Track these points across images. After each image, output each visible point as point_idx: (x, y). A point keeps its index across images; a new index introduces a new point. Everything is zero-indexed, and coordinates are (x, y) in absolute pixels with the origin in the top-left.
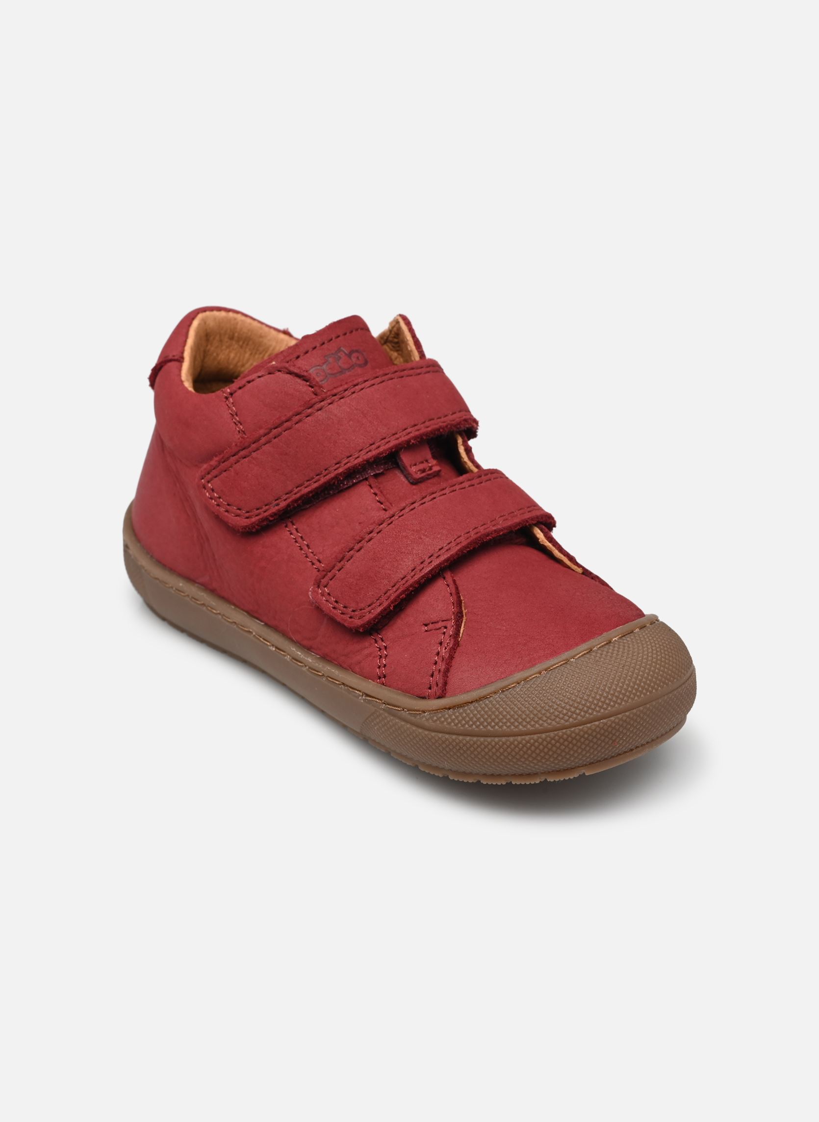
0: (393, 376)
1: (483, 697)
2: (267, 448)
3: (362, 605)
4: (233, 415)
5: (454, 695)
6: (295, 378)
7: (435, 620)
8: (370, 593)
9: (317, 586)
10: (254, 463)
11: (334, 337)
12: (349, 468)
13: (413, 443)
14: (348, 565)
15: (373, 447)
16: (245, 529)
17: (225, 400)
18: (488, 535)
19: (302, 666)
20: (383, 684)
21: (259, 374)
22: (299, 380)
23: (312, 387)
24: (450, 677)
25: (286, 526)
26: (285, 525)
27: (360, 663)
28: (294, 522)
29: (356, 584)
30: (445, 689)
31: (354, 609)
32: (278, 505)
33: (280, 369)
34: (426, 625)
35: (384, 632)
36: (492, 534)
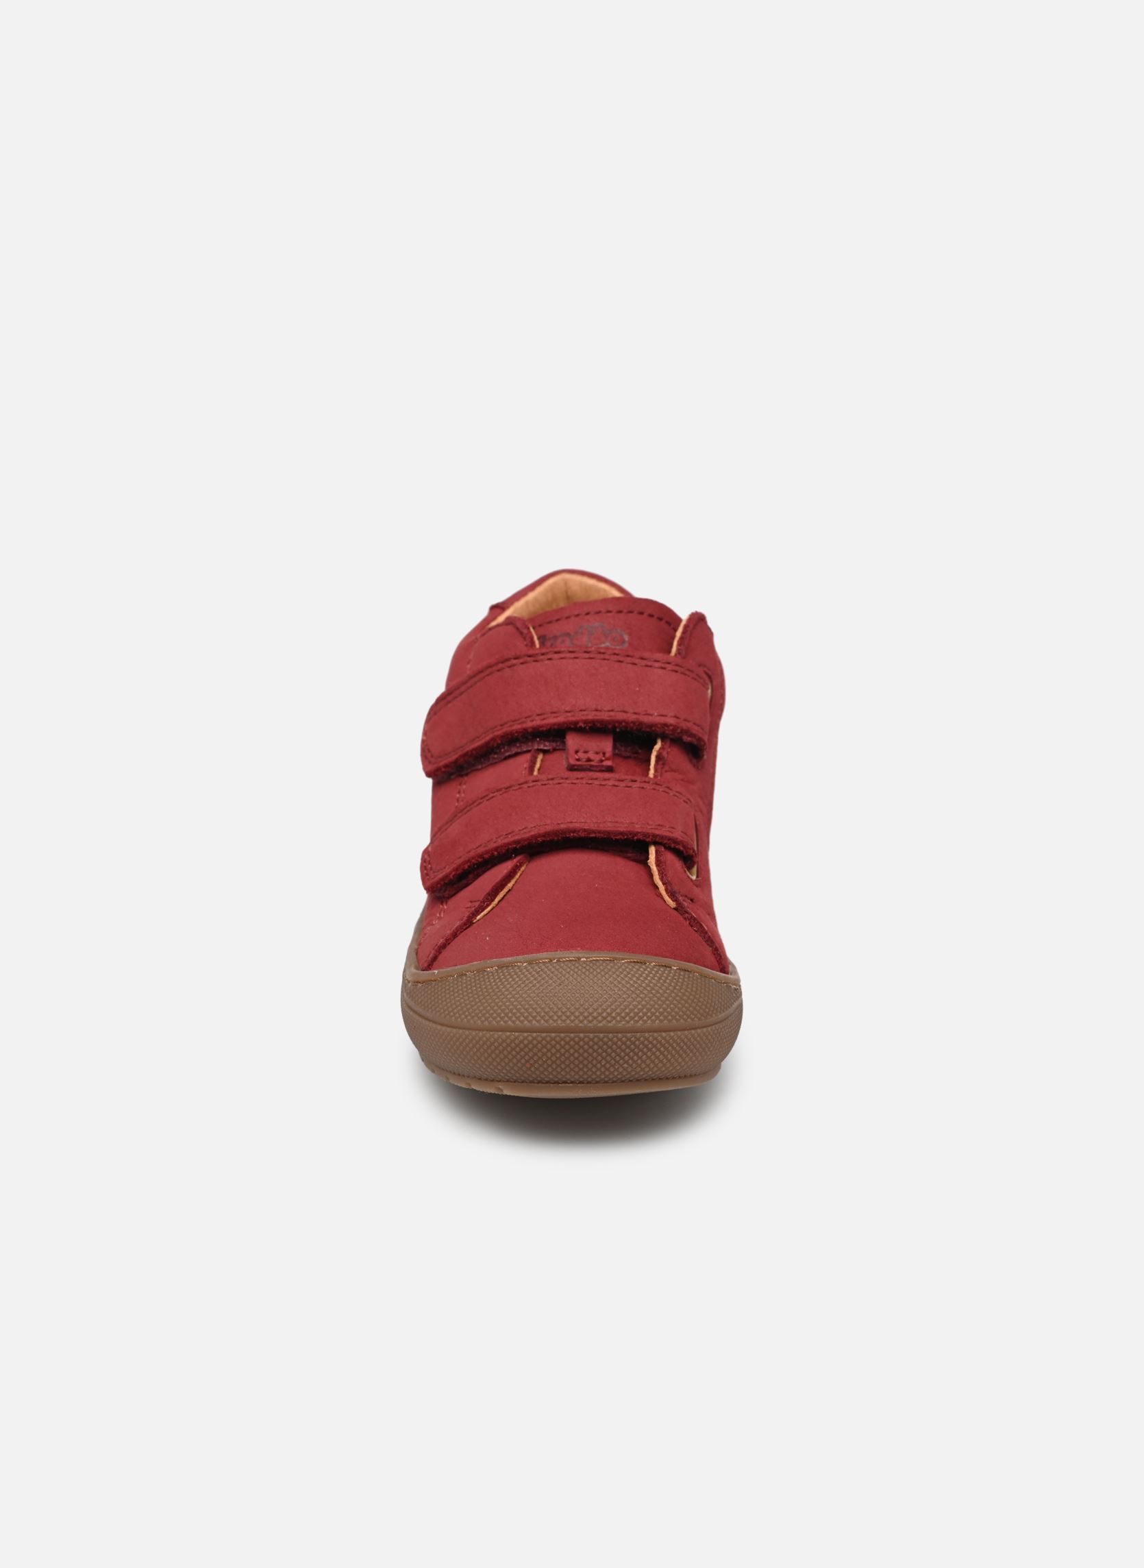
0: (637, 661)
11: (603, 610)
13: (581, 727)
15: (529, 719)
18: (574, 831)
24: (442, 954)
30: (432, 964)
34: (471, 902)
36: (579, 831)
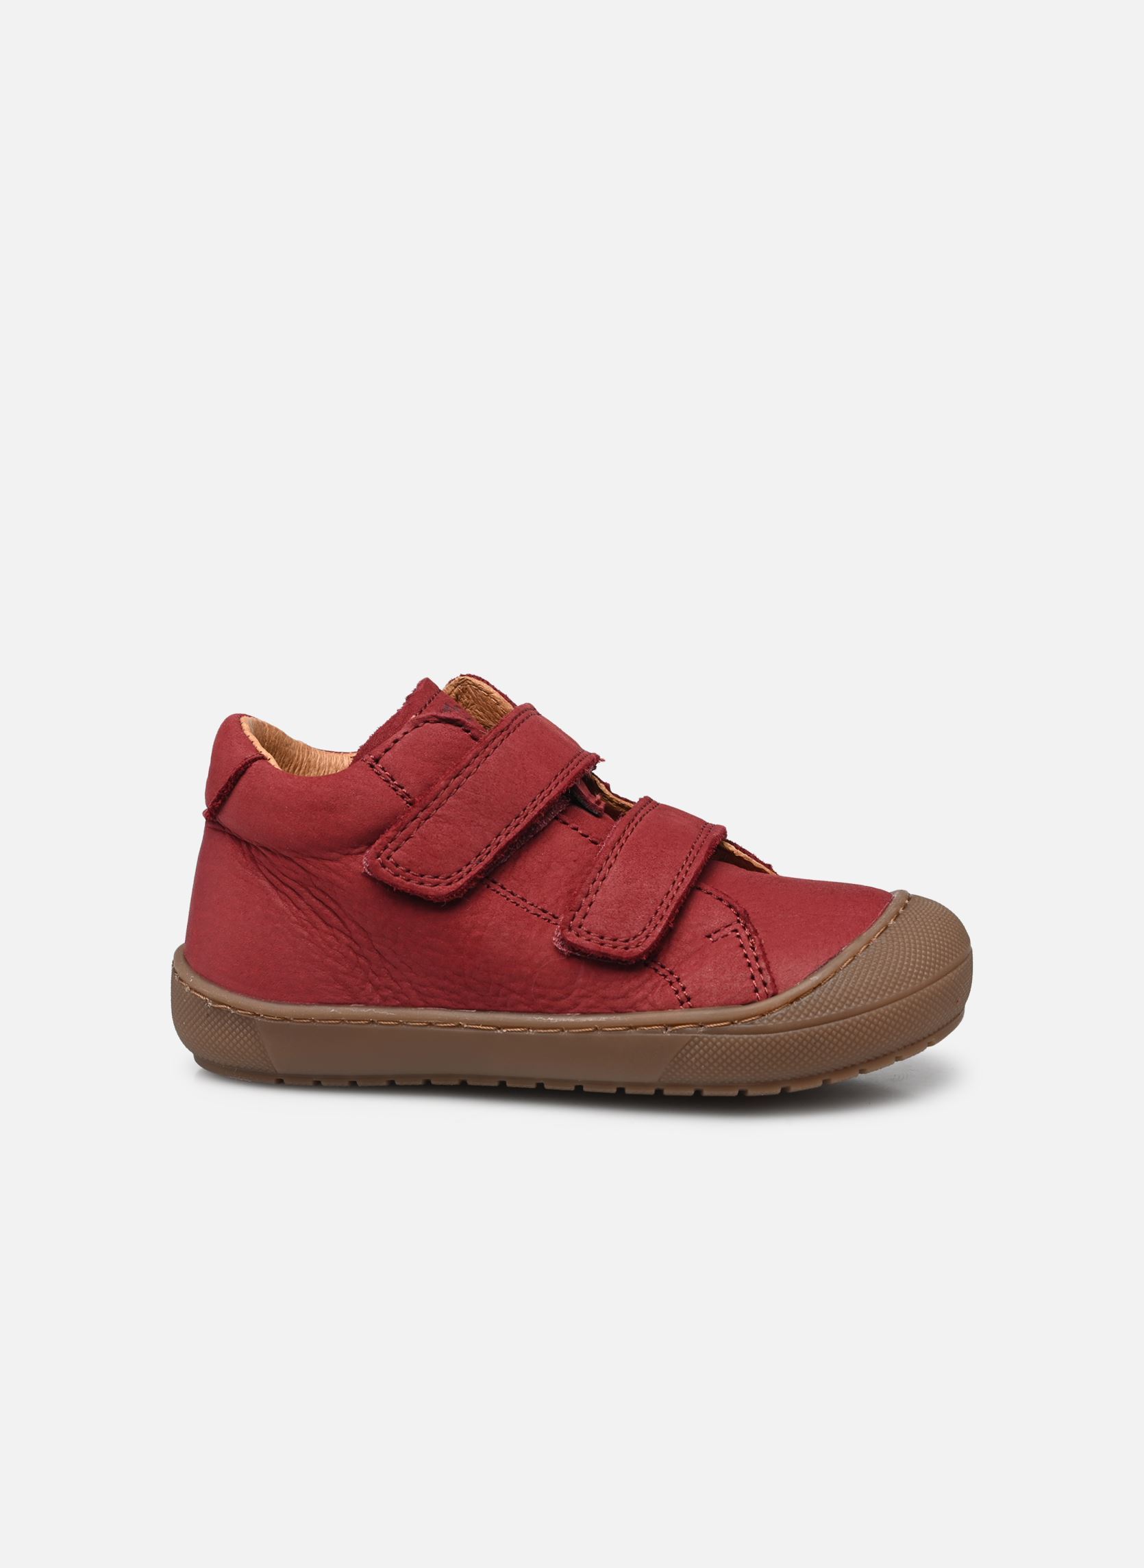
1: (808, 991)
2: (451, 800)
3: (635, 931)
4: (388, 781)
5: (786, 989)
6: (447, 725)
7: (717, 927)
8: (640, 917)
9: (567, 930)
10: (441, 821)
12: (548, 802)
14: (599, 896)
15: (559, 779)
16: (452, 896)
17: (371, 769)
19: (559, 1032)
20: (691, 1007)
21: (403, 730)
22: (450, 726)
23: (468, 731)
24: (774, 973)
25: (488, 887)
26: (486, 886)
27: (646, 998)
28: (495, 880)
29: (619, 912)
30: (776, 986)
31: (627, 939)
32: (481, 861)
33: (428, 720)
34: (709, 936)
35: (661, 959)
